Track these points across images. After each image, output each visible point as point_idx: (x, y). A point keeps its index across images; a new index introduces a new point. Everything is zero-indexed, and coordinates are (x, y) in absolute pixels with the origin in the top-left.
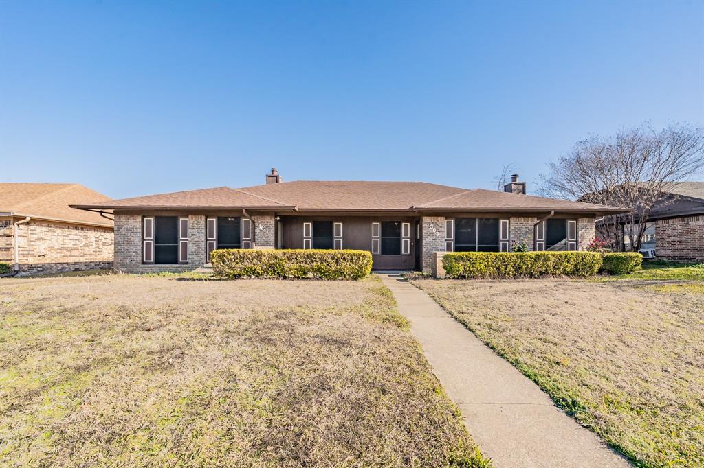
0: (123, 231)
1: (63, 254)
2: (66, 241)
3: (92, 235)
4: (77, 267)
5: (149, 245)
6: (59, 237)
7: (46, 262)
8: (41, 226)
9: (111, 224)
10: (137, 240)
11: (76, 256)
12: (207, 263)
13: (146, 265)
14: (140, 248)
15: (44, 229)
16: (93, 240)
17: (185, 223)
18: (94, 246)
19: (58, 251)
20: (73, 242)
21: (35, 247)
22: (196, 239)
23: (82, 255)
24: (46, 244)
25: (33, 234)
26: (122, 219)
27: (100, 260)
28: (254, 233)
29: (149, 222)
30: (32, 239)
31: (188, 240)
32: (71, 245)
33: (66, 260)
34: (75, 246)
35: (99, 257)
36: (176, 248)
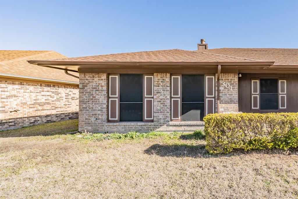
0: (88, 89)
1: (35, 109)
2: (39, 97)
3: (63, 91)
4: (49, 118)
5: (113, 103)
6: (31, 94)
7: (18, 117)
8: (13, 84)
9: (77, 81)
10: (102, 99)
11: (48, 110)
12: (171, 120)
13: (111, 124)
14: (105, 106)
15: (16, 86)
16: (63, 95)
17: (149, 80)
18: (65, 100)
19: (31, 106)
20: (45, 98)
21: (7, 103)
22: (161, 97)
23: (54, 108)
24: (19, 100)
25: (4, 91)
26: (87, 77)
27: (69, 112)
28: (219, 91)
29: (114, 80)
30: (3, 97)
31: (153, 98)
32: (43, 101)
33: (39, 113)
34: (47, 101)
35: (68, 109)
36: (141, 106)
